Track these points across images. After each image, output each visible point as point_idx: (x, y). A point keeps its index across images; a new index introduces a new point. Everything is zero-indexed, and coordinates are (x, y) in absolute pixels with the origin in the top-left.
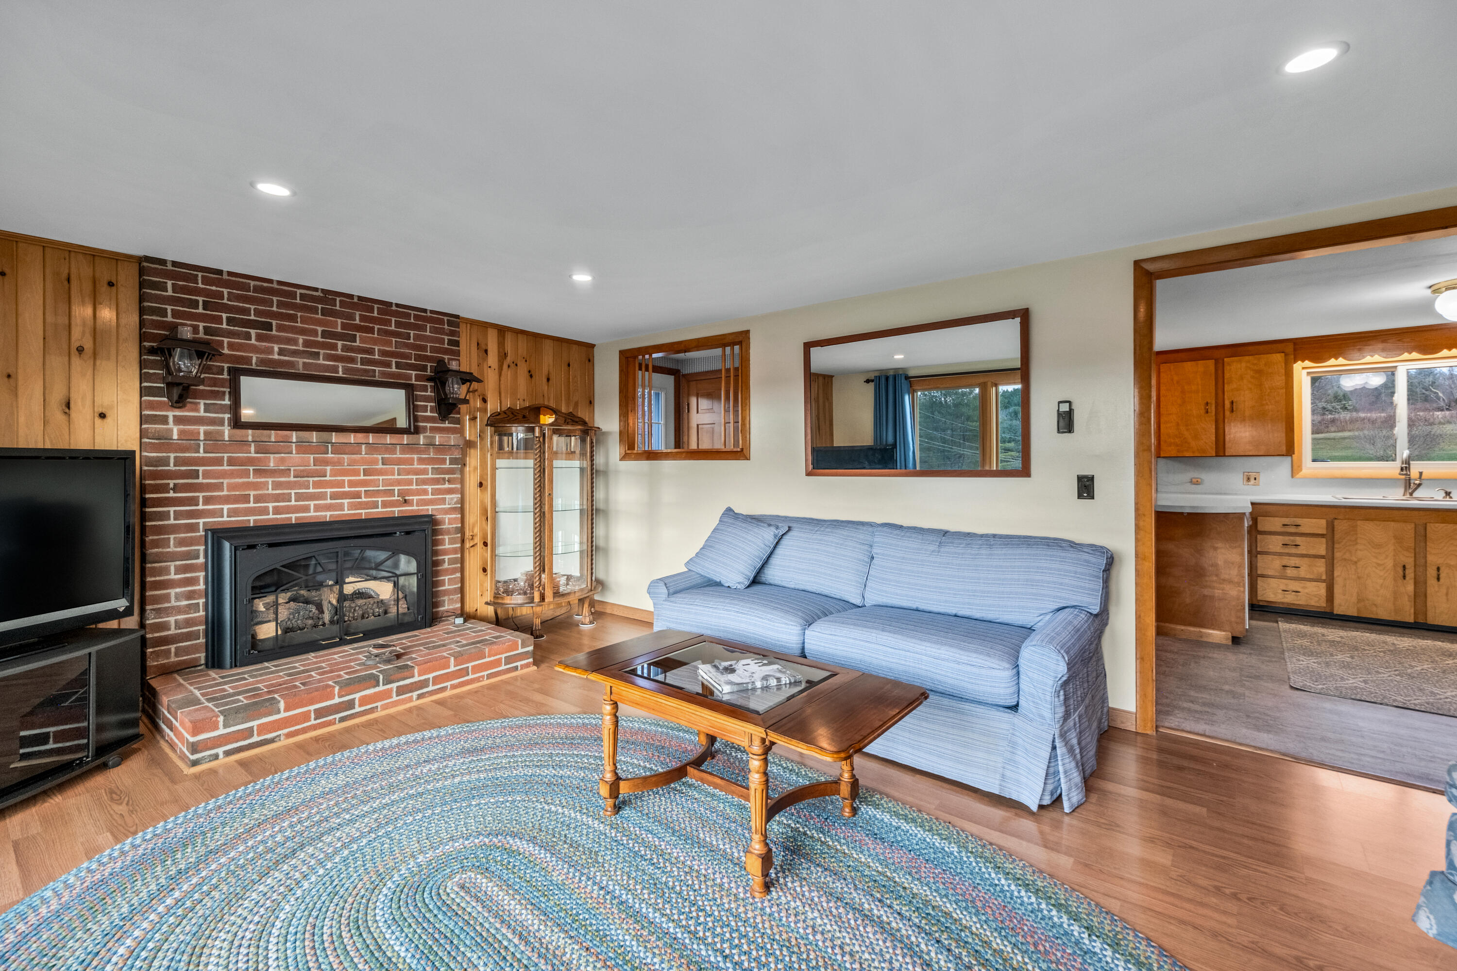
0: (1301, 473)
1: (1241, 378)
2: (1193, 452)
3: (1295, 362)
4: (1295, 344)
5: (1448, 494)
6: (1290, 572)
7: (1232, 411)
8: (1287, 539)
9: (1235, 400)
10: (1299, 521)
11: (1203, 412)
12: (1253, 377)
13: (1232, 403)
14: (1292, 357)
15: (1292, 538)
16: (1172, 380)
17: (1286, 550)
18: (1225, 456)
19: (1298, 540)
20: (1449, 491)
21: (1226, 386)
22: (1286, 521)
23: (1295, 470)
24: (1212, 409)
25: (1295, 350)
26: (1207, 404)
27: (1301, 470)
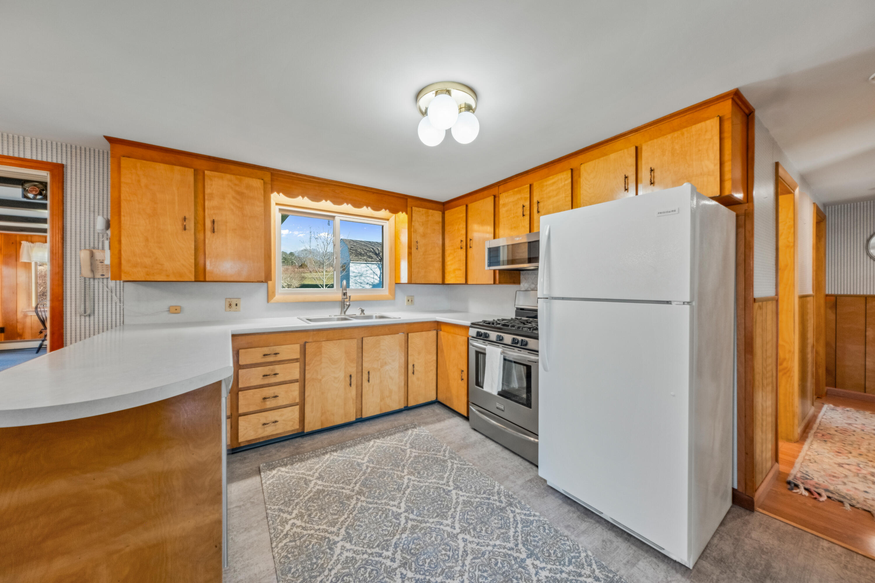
0: (275, 298)
1: (223, 197)
2: (168, 276)
3: (272, 192)
4: (272, 174)
5: (363, 311)
6: (269, 404)
7: (213, 231)
8: (266, 370)
9: (216, 219)
10: (277, 349)
11: (180, 227)
12: (234, 198)
13: (213, 222)
14: (270, 186)
15: (271, 367)
16: (139, 181)
17: (266, 381)
18: (205, 281)
19: (278, 368)
20: (363, 309)
21: (207, 203)
22: (266, 350)
23: (270, 296)
24: (191, 225)
25: (272, 180)
26: (185, 219)
27: (274, 296)
